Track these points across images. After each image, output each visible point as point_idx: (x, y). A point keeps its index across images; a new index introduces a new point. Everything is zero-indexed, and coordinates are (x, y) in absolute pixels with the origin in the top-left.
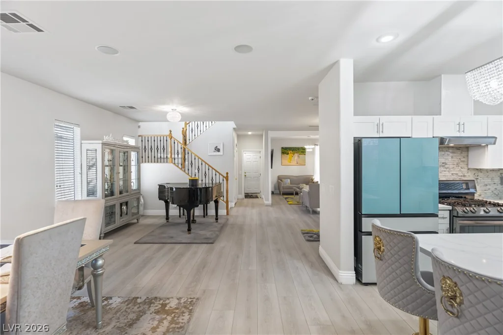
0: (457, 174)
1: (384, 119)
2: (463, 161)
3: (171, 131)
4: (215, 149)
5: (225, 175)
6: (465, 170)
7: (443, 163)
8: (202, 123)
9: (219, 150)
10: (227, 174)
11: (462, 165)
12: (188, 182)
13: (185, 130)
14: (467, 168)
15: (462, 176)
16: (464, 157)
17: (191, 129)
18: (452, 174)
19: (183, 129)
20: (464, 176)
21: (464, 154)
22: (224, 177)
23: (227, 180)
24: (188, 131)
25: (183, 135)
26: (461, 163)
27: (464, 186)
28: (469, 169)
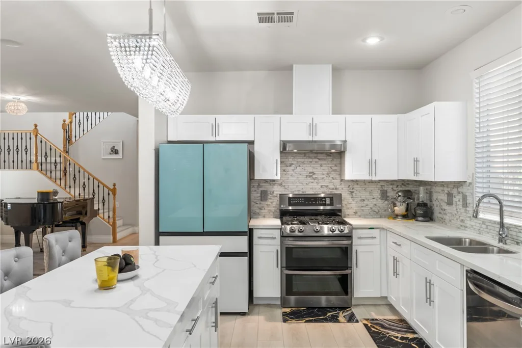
0: (327, 186)
1: (221, 118)
2: (335, 171)
3: (36, 126)
4: (112, 151)
5: (112, 187)
6: (337, 182)
7: (310, 173)
8: (93, 113)
9: (116, 152)
10: (114, 185)
11: (333, 175)
12: (36, 196)
13: (68, 121)
14: (339, 179)
15: (333, 189)
16: (336, 166)
17: (77, 121)
18: (322, 186)
19: (64, 121)
20: (336, 189)
21: (337, 161)
22: (109, 189)
23: (114, 194)
24: (73, 124)
25: (64, 130)
26: (332, 173)
27: (328, 201)
28: (342, 180)
